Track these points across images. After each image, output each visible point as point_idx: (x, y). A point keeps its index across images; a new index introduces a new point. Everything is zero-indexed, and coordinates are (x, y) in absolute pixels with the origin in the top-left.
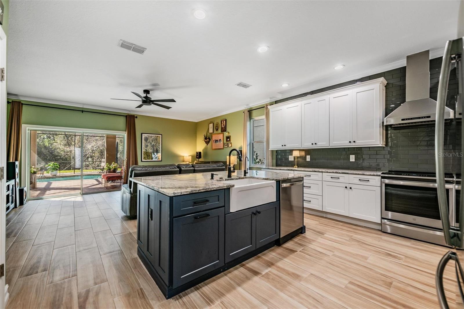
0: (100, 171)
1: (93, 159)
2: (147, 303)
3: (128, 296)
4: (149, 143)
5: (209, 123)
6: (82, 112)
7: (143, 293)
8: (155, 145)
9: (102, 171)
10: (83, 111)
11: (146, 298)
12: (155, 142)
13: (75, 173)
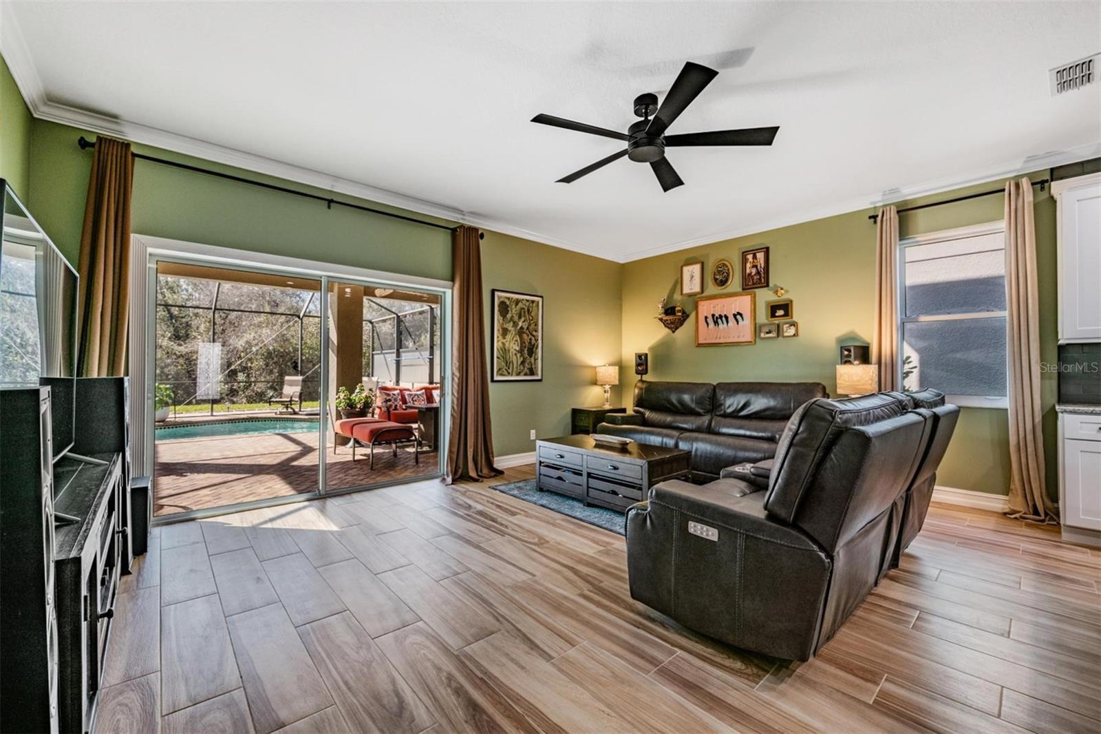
0: (280, 408)
1: (248, 376)
4: (512, 323)
5: (682, 263)
6: (329, 207)
8: (525, 327)
9: (287, 408)
10: (330, 202)
12: (524, 321)
13: (214, 414)
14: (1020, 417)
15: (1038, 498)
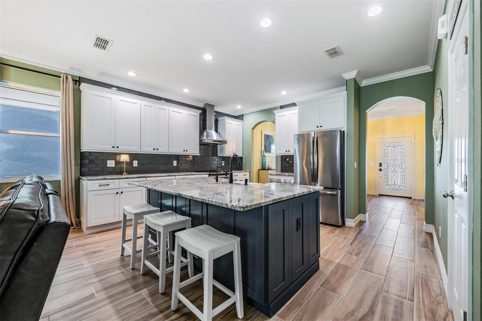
2: (330, 276)
3: (334, 290)
7: (325, 282)
11: (327, 279)
14: (66, 184)
15: (73, 219)
